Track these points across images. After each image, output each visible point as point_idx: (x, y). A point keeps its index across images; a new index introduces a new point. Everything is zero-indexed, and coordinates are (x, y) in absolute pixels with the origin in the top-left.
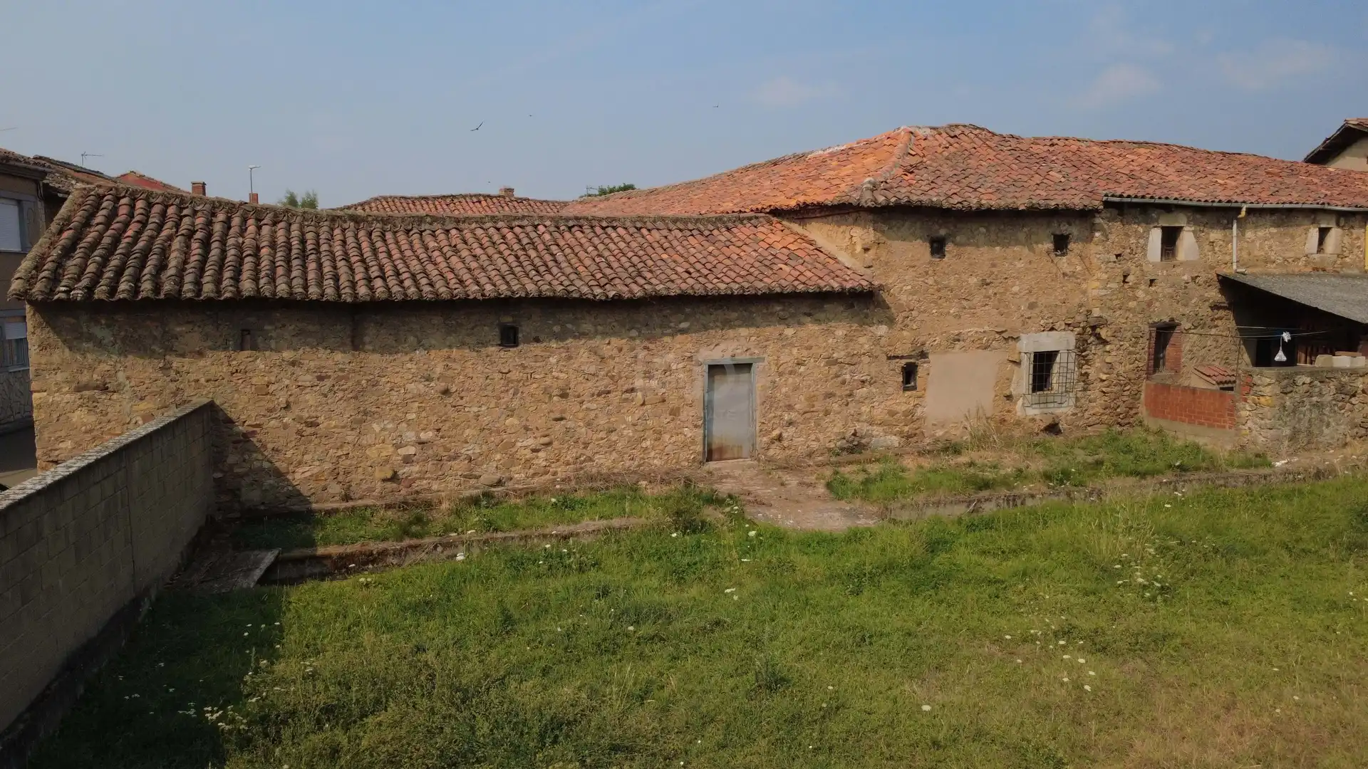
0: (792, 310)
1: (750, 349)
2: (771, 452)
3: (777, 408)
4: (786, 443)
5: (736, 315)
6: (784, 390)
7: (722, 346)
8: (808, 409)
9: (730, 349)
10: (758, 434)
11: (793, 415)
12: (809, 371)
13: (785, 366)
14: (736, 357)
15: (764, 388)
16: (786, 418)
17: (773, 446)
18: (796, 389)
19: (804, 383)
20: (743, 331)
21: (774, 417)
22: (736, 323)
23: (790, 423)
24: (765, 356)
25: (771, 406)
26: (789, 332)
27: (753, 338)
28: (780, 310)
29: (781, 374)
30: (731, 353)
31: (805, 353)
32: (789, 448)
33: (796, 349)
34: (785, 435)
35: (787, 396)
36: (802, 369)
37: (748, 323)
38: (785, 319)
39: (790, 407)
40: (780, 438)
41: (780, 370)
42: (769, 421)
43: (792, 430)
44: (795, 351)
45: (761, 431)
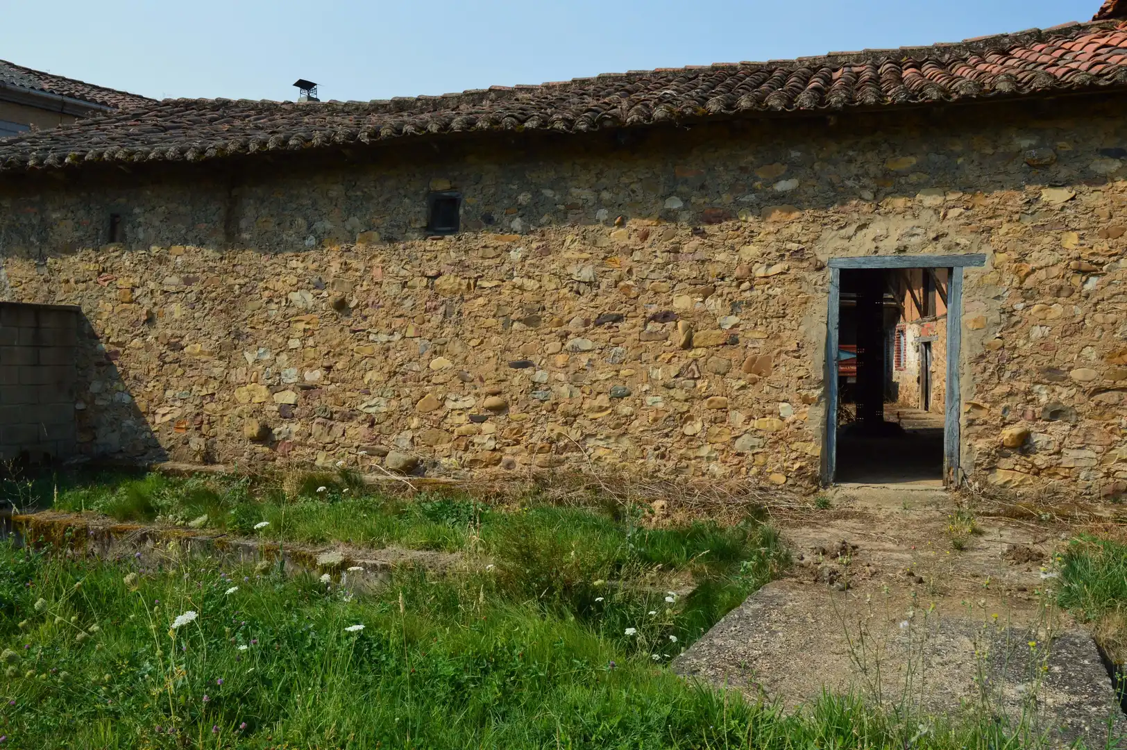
0: (1065, 146)
1: (944, 235)
2: (999, 477)
3: (1015, 374)
4: (1040, 460)
5: (914, 160)
6: (1037, 332)
7: (876, 229)
8: (1107, 383)
9: (895, 235)
10: (964, 432)
11: (1063, 394)
12: (1112, 289)
13: (1042, 274)
14: (909, 253)
15: (983, 326)
16: (1044, 399)
17: (1006, 463)
18: (1074, 329)
19: (1099, 317)
20: (931, 200)
21: (1010, 394)
22: (913, 178)
23: (1055, 414)
24: (987, 250)
25: (1000, 369)
26: (1056, 196)
27: (953, 213)
28: (1031, 147)
29: (1028, 295)
30: (896, 244)
31: (1103, 245)
32: (1051, 470)
33: (1075, 234)
34: (1039, 439)
35: (1045, 345)
36: (1093, 283)
37: (943, 180)
38: (1046, 166)
39: (1053, 375)
40: (1023, 444)
41: (1029, 283)
42: (995, 403)
43: (1059, 429)
44: (1071, 240)
45: (971, 423)
